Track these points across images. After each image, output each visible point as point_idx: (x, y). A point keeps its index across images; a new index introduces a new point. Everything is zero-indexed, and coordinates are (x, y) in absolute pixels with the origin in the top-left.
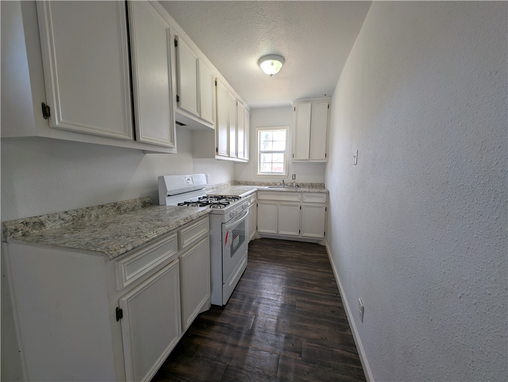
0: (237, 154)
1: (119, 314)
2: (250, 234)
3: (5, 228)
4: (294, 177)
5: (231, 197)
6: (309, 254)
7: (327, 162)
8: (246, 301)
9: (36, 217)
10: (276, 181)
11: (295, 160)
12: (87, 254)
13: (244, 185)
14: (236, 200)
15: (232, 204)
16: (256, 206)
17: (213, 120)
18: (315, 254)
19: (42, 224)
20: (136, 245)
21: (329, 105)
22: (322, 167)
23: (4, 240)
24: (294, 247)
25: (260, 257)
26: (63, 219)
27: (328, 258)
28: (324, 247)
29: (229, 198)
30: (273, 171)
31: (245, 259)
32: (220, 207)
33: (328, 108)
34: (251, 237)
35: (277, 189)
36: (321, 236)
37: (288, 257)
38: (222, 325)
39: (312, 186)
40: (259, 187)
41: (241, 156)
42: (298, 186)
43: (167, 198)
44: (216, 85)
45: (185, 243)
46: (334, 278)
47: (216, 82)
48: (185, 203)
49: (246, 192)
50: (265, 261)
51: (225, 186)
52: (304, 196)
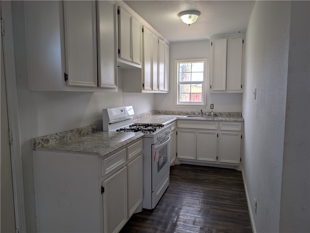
0: (158, 87)
1: (103, 190)
2: (171, 160)
3: (35, 142)
4: (212, 106)
5: (156, 125)
6: (225, 178)
7: (243, 93)
8: (170, 208)
9: (45, 136)
10: (195, 110)
11: (212, 91)
12: (88, 155)
13: (164, 114)
14: (160, 127)
15: (158, 130)
16: (175, 133)
17: (140, 61)
18: (231, 177)
19: (48, 141)
20: (110, 152)
21: (243, 41)
22: (240, 97)
23: (34, 148)
24: (211, 172)
25: (180, 179)
26: (56, 139)
27: (242, 181)
28: (241, 172)
29: (155, 126)
30: (192, 101)
31: (168, 178)
32: (150, 132)
33: (243, 43)
34: (172, 162)
35: (195, 118)
36: (237, 161)
37: (206, 179)
38: (153, 220)
39: (229, 115)
40: (178, 116)
41: (161, 88)
42: (216, 115)
43: (109, 126)
44: (143, 31)
45: (130, 155)
46: (245, 194)
47: (143, 29)
48: (121, 130)
49: (167, 120)
50: (185, 182)
51: (147, 116)
52: (221, 125)
